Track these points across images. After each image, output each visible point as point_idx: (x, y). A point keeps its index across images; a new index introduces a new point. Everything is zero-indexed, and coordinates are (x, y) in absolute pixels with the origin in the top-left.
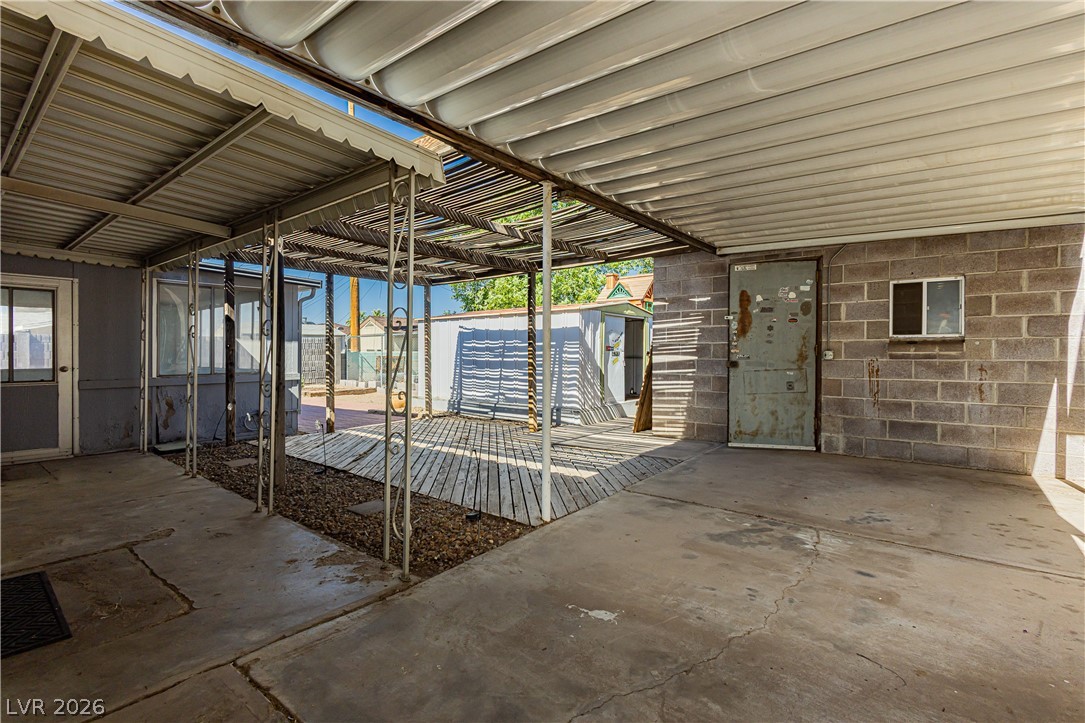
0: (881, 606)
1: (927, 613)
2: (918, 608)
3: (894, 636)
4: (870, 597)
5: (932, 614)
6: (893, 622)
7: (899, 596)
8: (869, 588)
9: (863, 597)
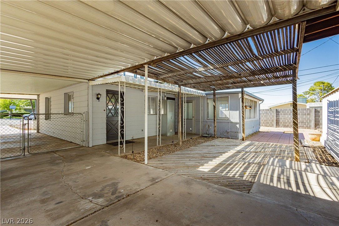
0: (43, 198)
1: (28, 205)
2: (33, 204)
3: (34, 194)
4: (49, 198)
5: (27, 205)
6: (36, 197)
7: (41, 204)
8: (52, 200)
9: (51, 197)
